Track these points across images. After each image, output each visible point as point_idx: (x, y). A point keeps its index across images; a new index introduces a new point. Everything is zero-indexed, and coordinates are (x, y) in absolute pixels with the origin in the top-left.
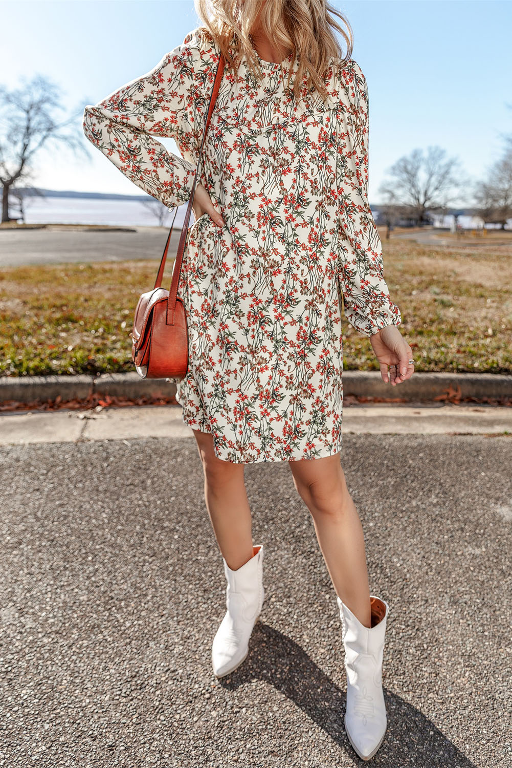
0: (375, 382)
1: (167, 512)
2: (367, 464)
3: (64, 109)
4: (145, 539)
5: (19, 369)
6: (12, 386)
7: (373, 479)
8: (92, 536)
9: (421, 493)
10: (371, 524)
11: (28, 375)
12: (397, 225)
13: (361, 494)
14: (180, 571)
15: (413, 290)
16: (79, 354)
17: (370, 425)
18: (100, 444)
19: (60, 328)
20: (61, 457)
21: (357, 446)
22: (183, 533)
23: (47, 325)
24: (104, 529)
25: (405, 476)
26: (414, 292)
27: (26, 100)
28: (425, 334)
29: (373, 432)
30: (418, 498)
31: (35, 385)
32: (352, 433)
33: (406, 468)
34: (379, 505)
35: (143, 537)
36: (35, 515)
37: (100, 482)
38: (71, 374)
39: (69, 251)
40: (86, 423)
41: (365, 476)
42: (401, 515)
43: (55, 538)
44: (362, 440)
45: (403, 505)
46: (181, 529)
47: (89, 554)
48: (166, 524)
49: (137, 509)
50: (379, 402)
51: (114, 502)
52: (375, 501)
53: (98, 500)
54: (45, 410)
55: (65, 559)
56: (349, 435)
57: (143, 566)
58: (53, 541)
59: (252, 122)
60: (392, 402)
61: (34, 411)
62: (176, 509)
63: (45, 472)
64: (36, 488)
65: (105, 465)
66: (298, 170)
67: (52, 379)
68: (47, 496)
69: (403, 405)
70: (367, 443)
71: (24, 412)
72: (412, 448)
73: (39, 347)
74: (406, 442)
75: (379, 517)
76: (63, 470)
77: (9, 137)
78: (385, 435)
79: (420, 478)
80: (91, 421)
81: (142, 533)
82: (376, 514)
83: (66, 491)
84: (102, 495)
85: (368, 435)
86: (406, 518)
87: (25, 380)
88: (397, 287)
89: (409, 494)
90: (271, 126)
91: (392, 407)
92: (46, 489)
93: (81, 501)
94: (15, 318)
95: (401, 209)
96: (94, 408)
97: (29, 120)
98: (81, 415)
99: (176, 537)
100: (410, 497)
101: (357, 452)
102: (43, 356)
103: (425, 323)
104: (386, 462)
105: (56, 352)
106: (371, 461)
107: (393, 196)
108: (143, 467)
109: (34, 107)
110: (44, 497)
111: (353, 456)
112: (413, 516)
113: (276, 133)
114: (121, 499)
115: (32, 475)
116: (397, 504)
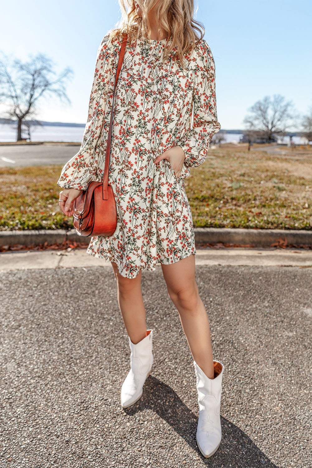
0: (235, 235)
1: (106, 309)
2: (227, 283)
3: (54, 73)
4: (93, 325)
5: (23, 226)
6: (19, 236)
7: (231, 291)
8: (62, 323)
9: (259, 300)
10: (228, 318)
11: (28, 229)
12: (255, 142)
13: (223, 300)
14: (112, 343)
15: (261, 180)
16: (59, 217)
17: (231, 260)
18: (69, 270)
19: (48, 202)
20: (46, 277)
21: (222, 272)
22: (115, 322)
23: (40, 201)
24: (69, 319)
25: (250, 290)
27: (32, 68)
28: (267, 207)
29: (232, 264)
30: (257, 303)
31: (32, 235)
32: (220, 265)
33: (251, 285)
34: (233, 307)
35: (92, 323)
36: (29, 310)
37: (68, 291)
38: (53, 229)
39: (56, 157)
40: (62, 258)
41: (226, 290)
42: (246, 313)
43: (40, 323)
44: (225, 269)
45: (248, 307)
46: (114, 319)
47: (60, 333)
48: (106, 316)
49: (89, 308)
50: (237, 247)
51: (76, 303)
52: (231, 304)
53: (66, 302)
54: (38, 250)
55: (46, 336)
56: (218, 266)
57: (91, 340)
58: (39, 325)
59: (148, 78)
60: (245, 247)
61: (31, 250)
62: (112, 308)
63: (36, 285)
64: (31, 294)
65: (72, 282)
67: (42, 232)
68: (37, 299)
69: (252, 248)
70: (228, 271)
71: (25, 251)
72: (255, 274)
73: (35, 213)
74: (252, 270)
75: (233, 314)
76: (47, 284)
77: (22, 90)
78: (239, 266)
79: (259, 291)
80: (64, 257)
81: (91, 321)
82: (231, 312)
83: (48, 297)
84: (69, 299)
85: (229, 266)
86: (249, 315)
87: (27, 232)
88: (252, 179)
91: (245, 250)
92: (36, 296)
93: (56, 303)
94: (22, 196)
95: (257, 133)
96: (66, 249)
97: (34, 80)
98: (59, 253)
99: (111, 324)
100: (252, 302)
101: (222, 276)
102: (37, 218)
103: (267, 200)
104: (239, 282)
105: (45, 216)
106: (230, 281)
107: (252, 124)
108: (94, 283)
109: (37, 73)
110: (35, 300)
111: (219, 278)
112: (253, 313)
113: (161, 81)
114: (80, 302)
115: (29, 287)
116: (244, 306)
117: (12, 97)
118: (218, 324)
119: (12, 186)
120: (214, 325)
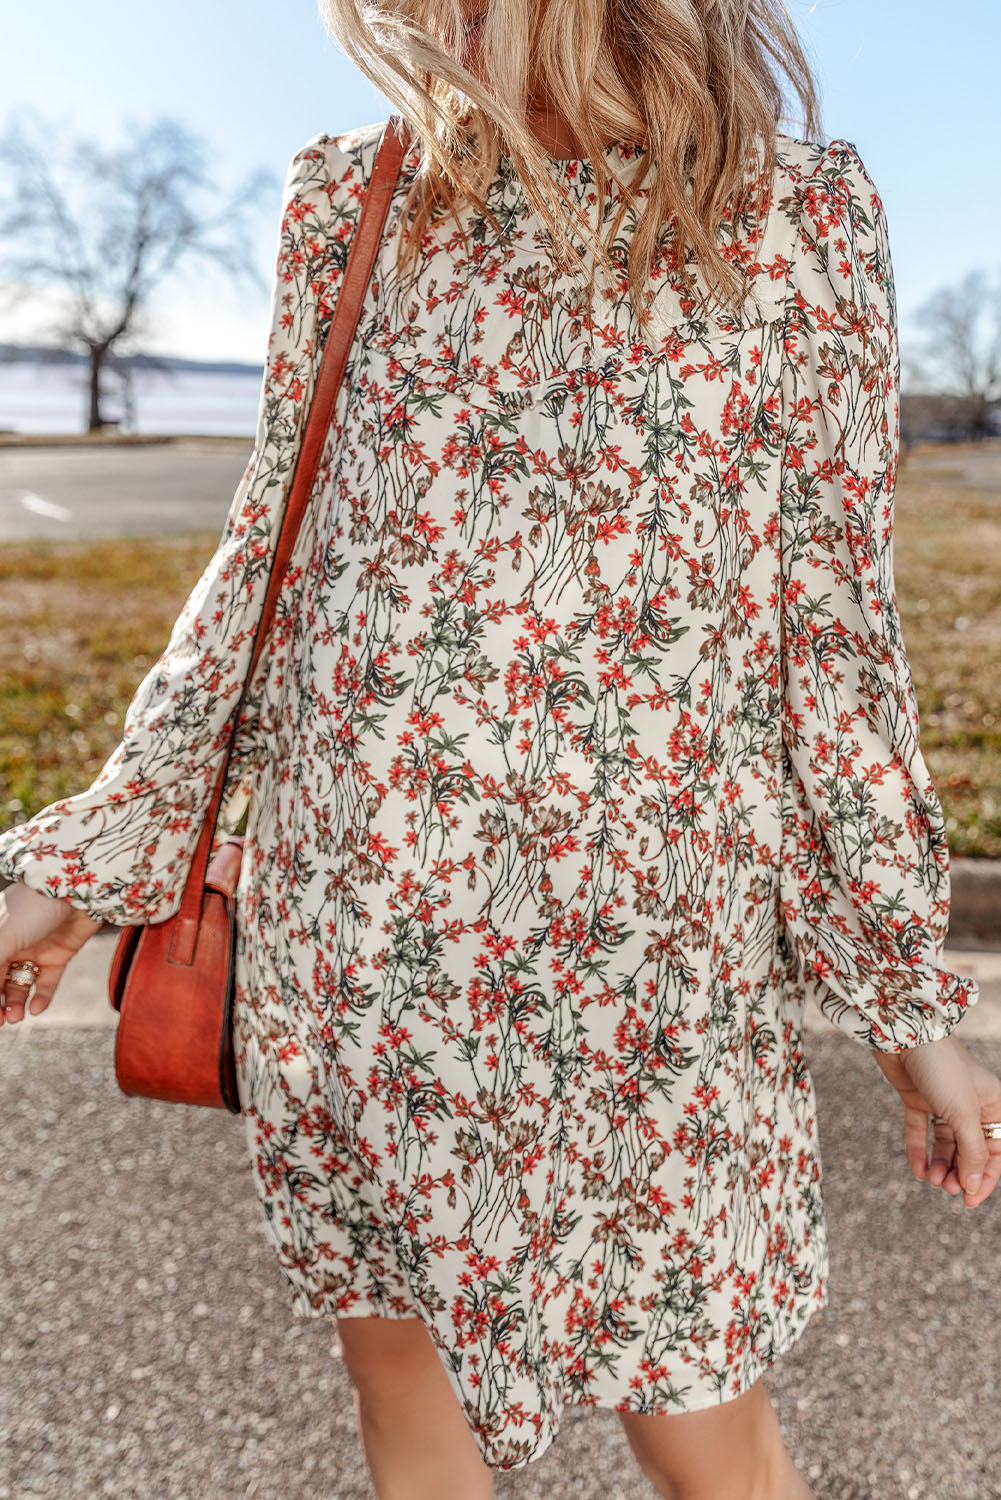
3: (214, 188)
4: (257, 1355)
7: (853, 1180)
8: (130, 1337)
9: (975, 1237)
10: (842, 1340)
12: (924, 437)
14: (332, 1473)
15: (958, 613)
24: (160, 1312)
26: (963, 622)
27: (138, 171)
28: (989, 746)
30: (969, 1254)
35: (253, 1346)
37: (177, 1154)
42: (921, 1312)
43: (40, 1335)
44: (826, 1052)
45: (928, 1276)
47: (113, 1398)
51: (199, 1224)
52: (855, 1256)
53: (163, 1215)
55: (52, 1415)
57: (241, 1449)
58: (30, 1345)
59: (500, 370)
63: (52, 1117)
64: (26, 1167)
66: (651, 525)
68: (46, 1194)
70: (839, 1063)
75: (863, 1314)
77: (104, 249)
82: (857, 1305)
83: (91, 1183)
84: (174, 1200)
86: (936, 1324)
89: (945, 1239)
90: (563, 378)
92: (46, 1173)
93: (122, 1217)
95: (932, 403)
97: (144, 212)
100: (947, 1248)
103: (987, 711)
104: (885, 1127)
106: (847, 1121)
109: (156, 187)
110: (36, 1196)
112: (954, 1315)
113: (579, 398)
114: (219, 1216)
115: (21, 1124)
116: (913, 1268)
117: (68, 275)
118: (800, 1373)
119: (24, 633)
120: (781, 1383)
